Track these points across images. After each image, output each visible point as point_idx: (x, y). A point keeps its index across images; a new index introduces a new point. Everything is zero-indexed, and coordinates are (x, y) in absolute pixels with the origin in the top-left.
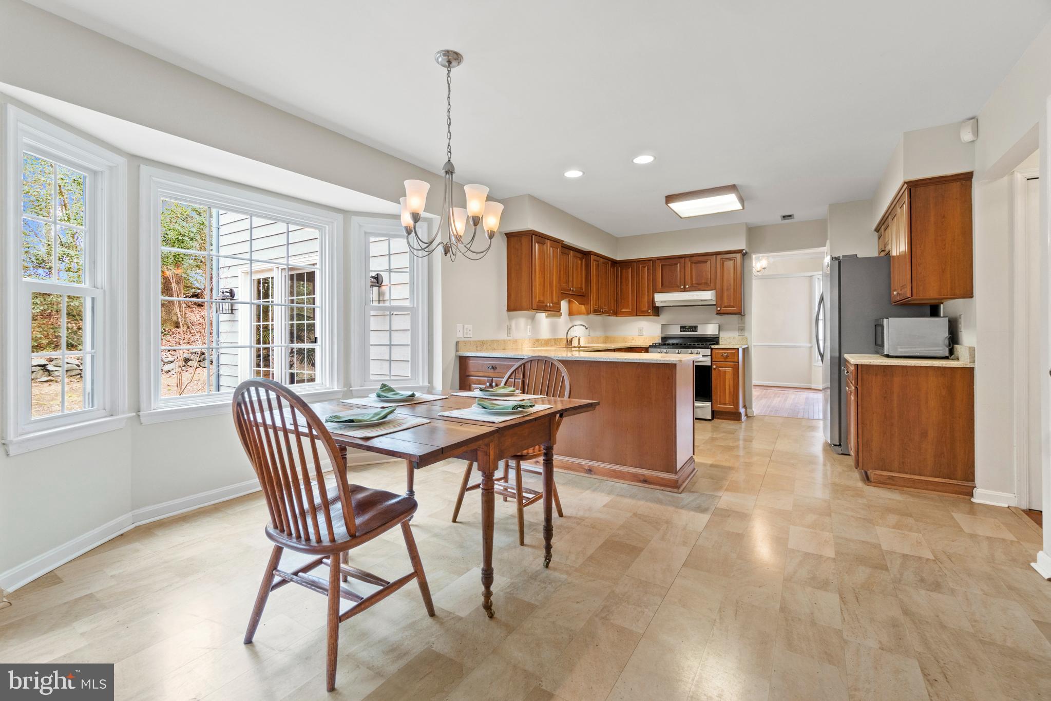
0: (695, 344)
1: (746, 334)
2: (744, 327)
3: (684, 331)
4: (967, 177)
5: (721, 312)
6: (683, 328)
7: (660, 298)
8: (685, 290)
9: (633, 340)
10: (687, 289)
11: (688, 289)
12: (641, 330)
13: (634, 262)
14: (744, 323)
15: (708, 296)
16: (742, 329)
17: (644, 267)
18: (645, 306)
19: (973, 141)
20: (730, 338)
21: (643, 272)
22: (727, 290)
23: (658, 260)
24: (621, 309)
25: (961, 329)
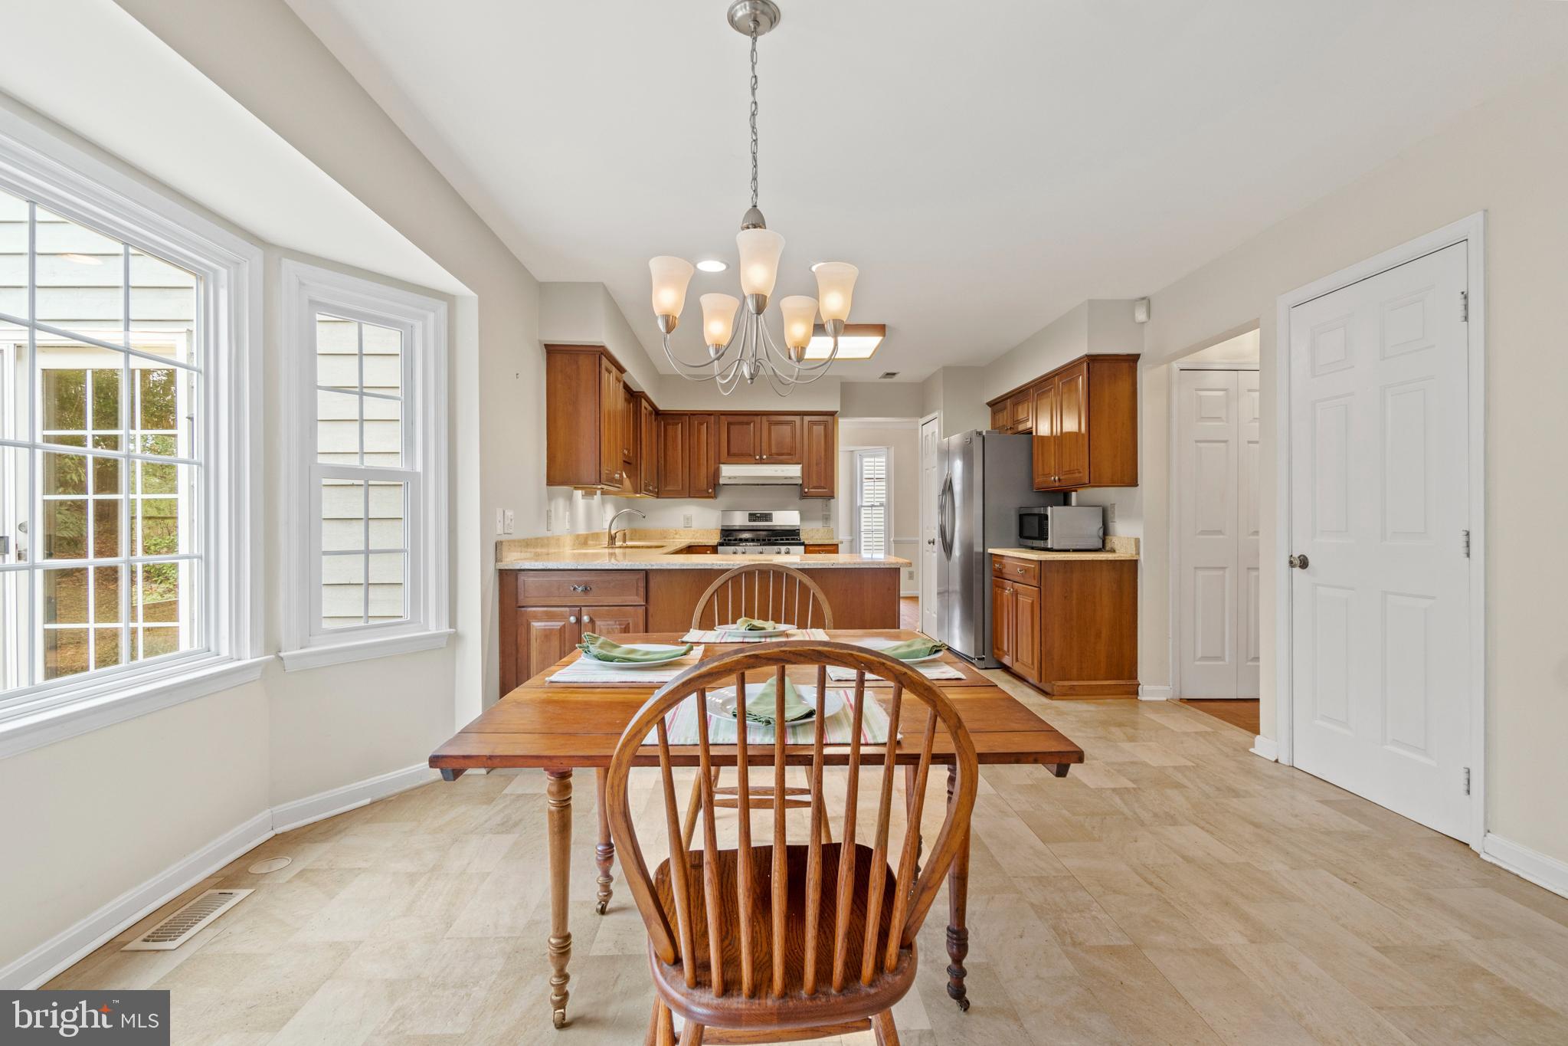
0: (777, 540)
1: (832, 525)
2: (829, 515)
3: (754, 521)
4: (1133, 359)
5: (809, 495)
6: (753, 517)
7: (729, 472)
8: (761, 462)
9: (676, 534)
10: (763, 461)
11: (765, 461)
12: (688, 519)
13: (686, 415)
14: (829, 510)
15: (794, 471)
16: (827, 518)
17: (702, 424)
18: (703, 482)
19: (1143, 323)
20: (812, 529)
21: (699, 431)
22: (817, 464)
23: (722, 414)
24: (666, 486)
25: (1114, 517)
